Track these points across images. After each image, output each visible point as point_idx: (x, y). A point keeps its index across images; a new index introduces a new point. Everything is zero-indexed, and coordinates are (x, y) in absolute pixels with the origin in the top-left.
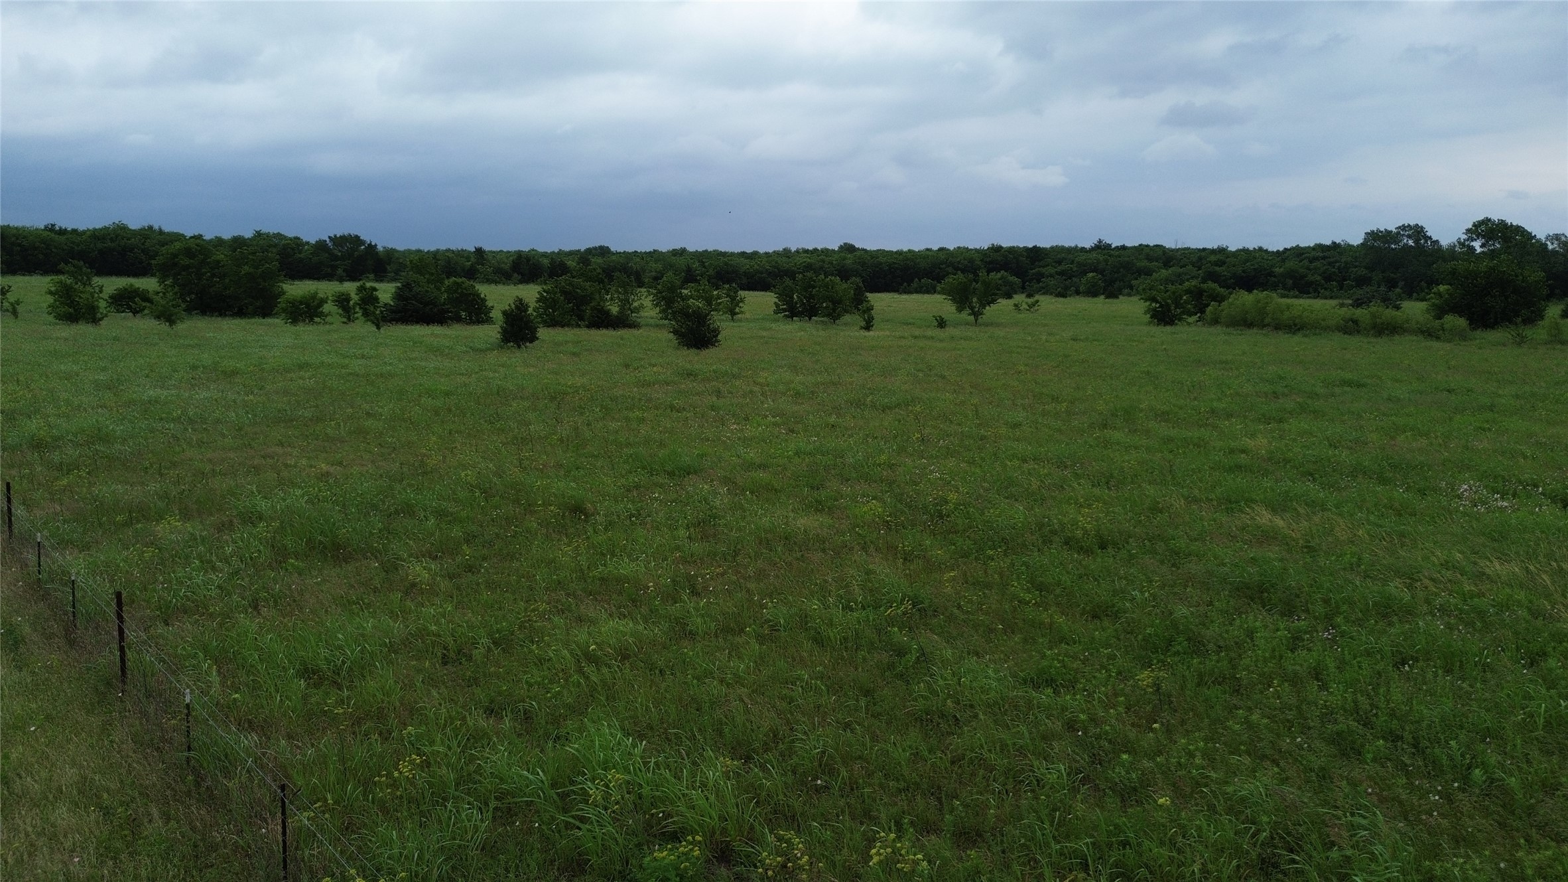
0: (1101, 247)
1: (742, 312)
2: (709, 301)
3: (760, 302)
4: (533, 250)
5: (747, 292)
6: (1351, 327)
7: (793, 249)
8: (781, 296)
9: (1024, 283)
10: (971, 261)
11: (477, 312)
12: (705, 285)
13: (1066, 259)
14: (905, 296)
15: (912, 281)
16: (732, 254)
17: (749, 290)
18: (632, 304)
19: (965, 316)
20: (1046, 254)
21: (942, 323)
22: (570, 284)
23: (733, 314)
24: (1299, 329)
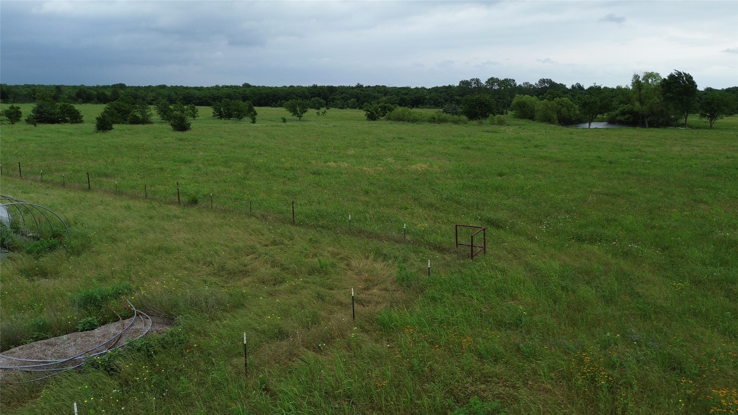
0: (359, 87)
1: (198, 116)
2: (183, 111)
3: (205, 111)
4: (82, 85)
5: (199, 107)
6: (433, 120)
7: (221, 86)
8: (215, 109)
9: (327, 103)
10: (304, 92)
11: (76, 118)
12: (180, 104)
13: (345, 92)
14: (274, 109)
15: (277, 101)
16: (190, 88)
17: (200, 106)
18: (147, 113)
19: (295, 117)
20: (336, 90)
21: (284, 120)
22: (118, 105)
23: (194, 117)
24: (416, 121)
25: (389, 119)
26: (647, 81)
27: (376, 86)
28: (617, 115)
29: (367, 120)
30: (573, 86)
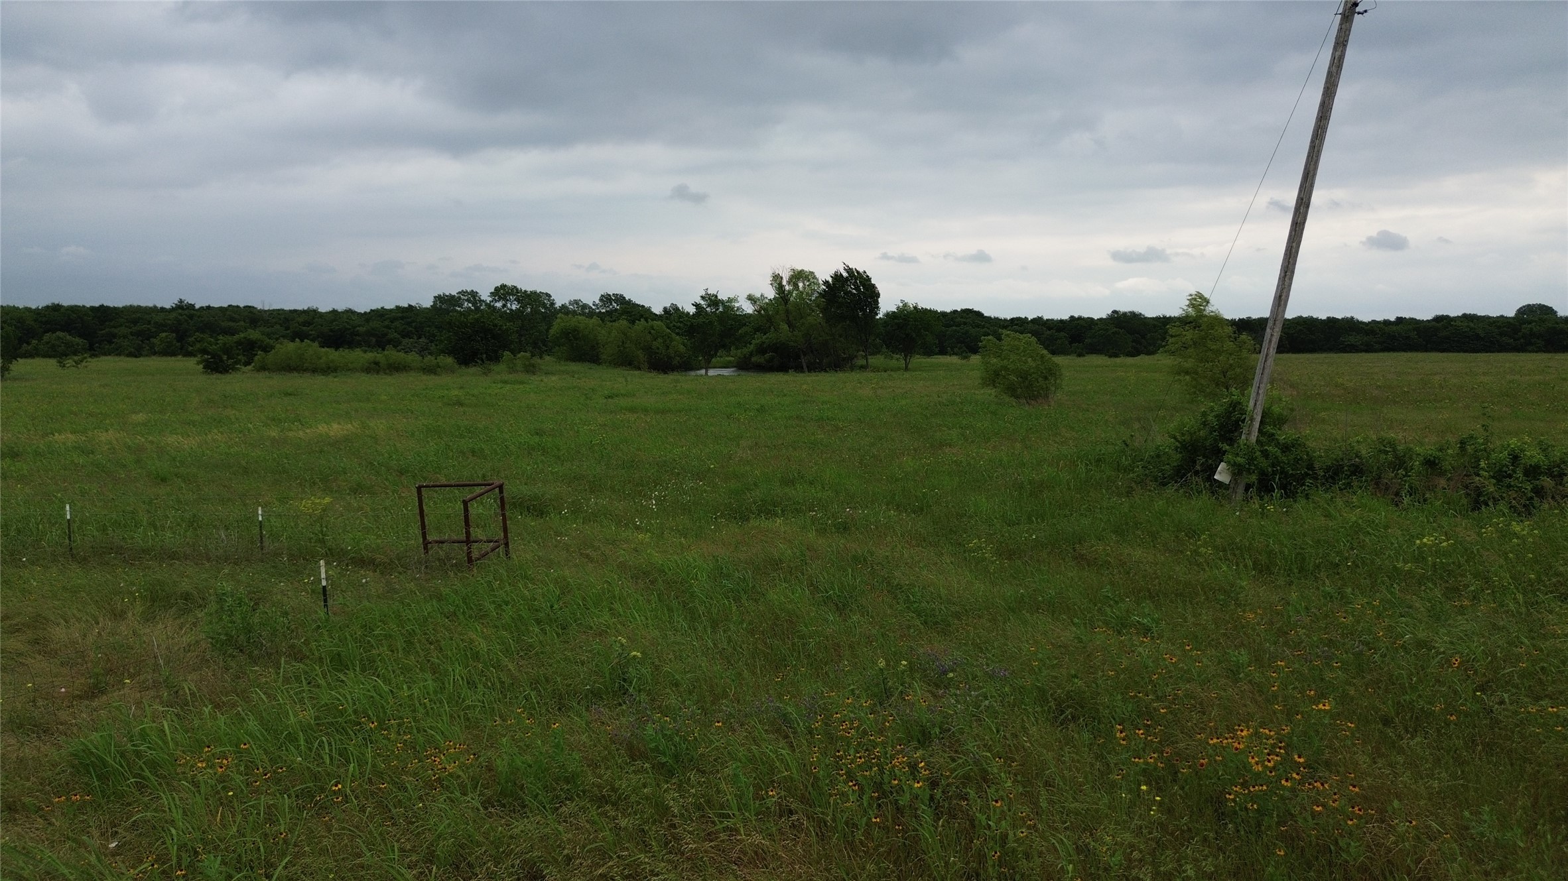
0: (184, 308)
6: (374, 368)
9: (91, 344)
10: (21, 320)
13: (141, 319)
20: (117, 314)
25: (263, 368)
26: (796, 286)
27: (229, 306)
28: (751, 354)
29: (203, 373)
30: (665, 309)
